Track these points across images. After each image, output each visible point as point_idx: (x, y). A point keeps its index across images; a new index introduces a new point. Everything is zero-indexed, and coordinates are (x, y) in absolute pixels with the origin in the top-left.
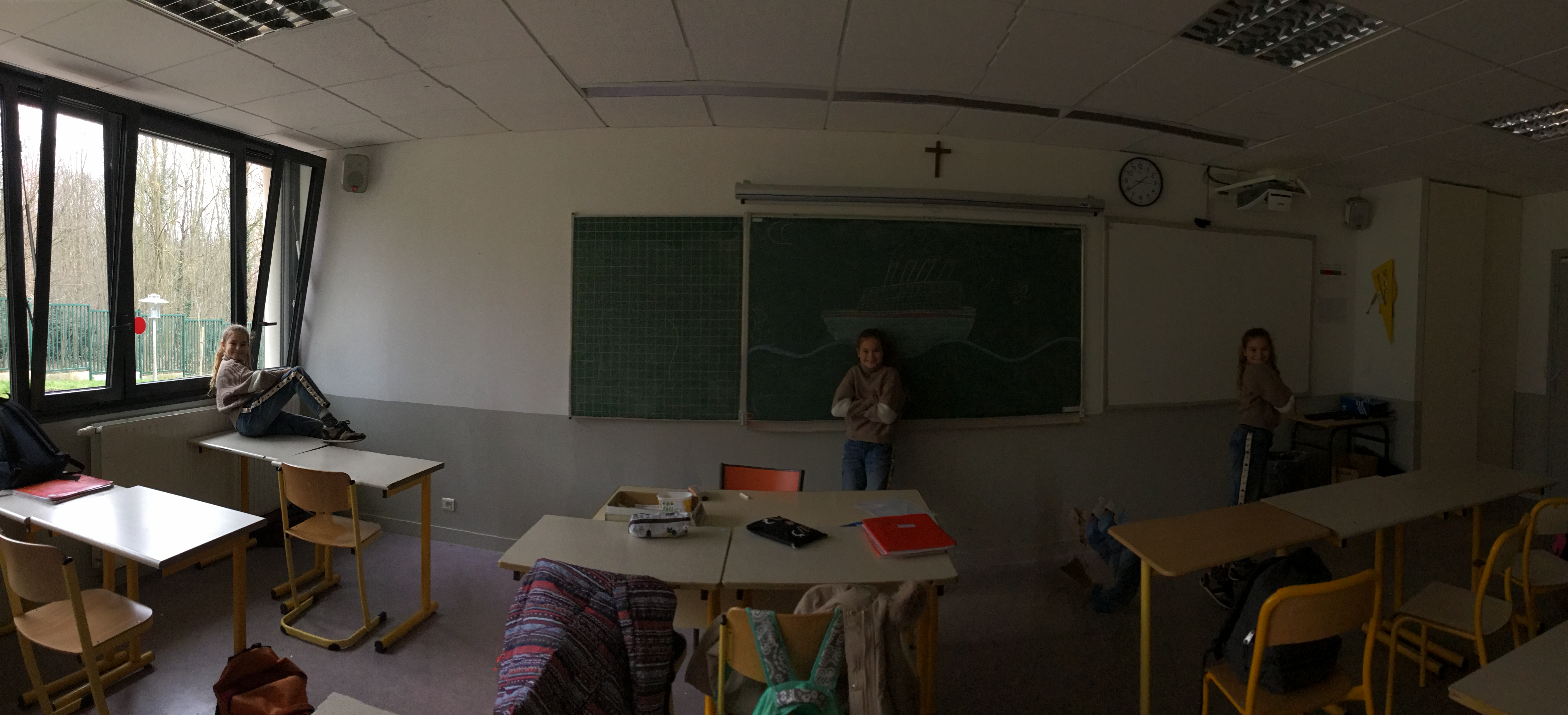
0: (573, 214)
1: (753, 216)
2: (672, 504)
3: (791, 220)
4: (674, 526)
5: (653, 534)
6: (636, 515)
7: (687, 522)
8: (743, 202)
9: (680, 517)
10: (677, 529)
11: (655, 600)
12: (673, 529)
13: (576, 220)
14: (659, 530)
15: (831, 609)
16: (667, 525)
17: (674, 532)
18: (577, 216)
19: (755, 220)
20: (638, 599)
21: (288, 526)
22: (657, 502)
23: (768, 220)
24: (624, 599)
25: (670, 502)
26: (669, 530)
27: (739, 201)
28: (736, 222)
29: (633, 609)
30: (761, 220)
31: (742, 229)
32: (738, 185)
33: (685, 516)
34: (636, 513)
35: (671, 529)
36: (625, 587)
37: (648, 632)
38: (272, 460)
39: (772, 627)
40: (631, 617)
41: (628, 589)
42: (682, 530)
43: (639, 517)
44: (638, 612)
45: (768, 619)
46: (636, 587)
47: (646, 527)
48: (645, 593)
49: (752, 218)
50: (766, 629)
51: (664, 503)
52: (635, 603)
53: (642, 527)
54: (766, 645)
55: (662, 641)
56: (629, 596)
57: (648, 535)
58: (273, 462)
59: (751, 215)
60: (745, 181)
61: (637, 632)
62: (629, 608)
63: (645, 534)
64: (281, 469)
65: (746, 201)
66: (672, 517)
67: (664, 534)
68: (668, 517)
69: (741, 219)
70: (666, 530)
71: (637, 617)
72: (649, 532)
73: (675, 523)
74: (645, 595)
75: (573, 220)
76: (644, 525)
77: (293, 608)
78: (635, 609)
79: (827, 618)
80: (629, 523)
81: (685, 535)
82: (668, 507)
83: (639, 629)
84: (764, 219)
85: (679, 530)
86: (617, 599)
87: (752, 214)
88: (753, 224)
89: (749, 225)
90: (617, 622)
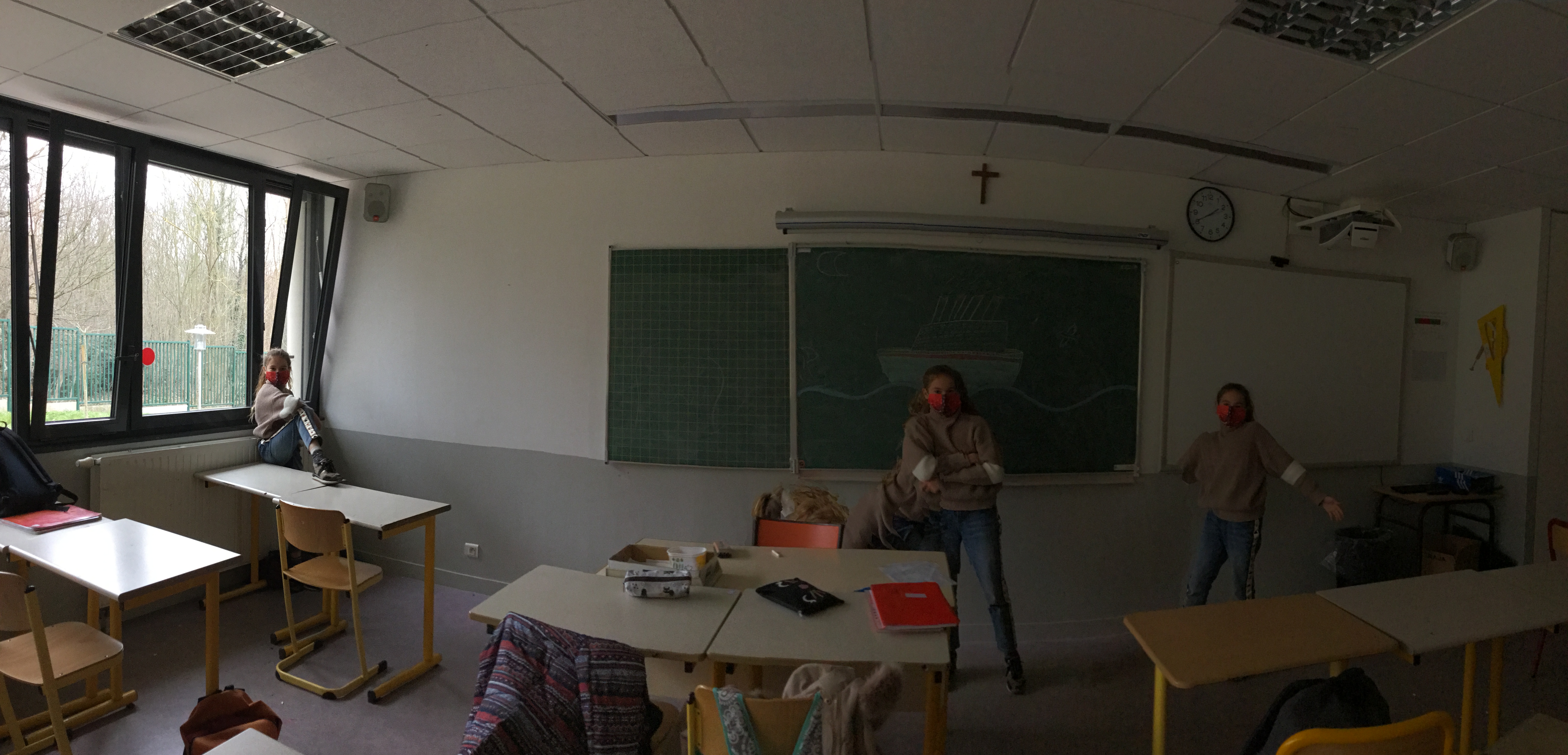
0: (609, 246)
1: (798, 247)
2: (682, 560)
3: (844, 249)
4: (671, 585)
5: (649, 593)
6: (631, 572)
7: (687, 582)
8: (785, 232)
9: (680, 575)
10: (674, 589)
11: (618, 672)
12: (671, 589)
13: (613, 253)
14: (656, 589)
15: (811, 694)
16: (663, 585)
17: (672, 593)
18: (613, 249)
19: (800, 251)
20: (599, 672)
21: (287, 567)
22: (666, 558)
23: (817, 250)
24: (585, 669)
25: (680, 559)
26: (666, 590)
27: (781, 231)
28: (780, 253)
29: (593, 682)
30: (807, 251)
31: (786, 262)
32: (779, 213)
33: (685, 575)
34: (632, 569)
35: (669, 588)
36: (588, 656)
37: (609, 709)
38: (275, 497)
39: (740, 712)
40: (590, 691)
41: (590, 659)
42: (679, 590)
43: (635, 573)
44: (598, 685)
45: (735, 703)
46: (599, 657)
47: (641, 585)
48: (608, 665)
49: (797, 249)
50: (733, 714)
51: (673, 560)
52: (596, 676)
53: (636, 585)
54: (733, 732)
55: (625, 719)
56: (591, 667)
57: (644, 595)
58: (274, 499)
59: (796, 246)
60: (787, 210)
61: (596, 709)
62: (589, 680)
63: (640, 594)
64: (279, 507)
65: (788, 231)
66: (670, 575)
67: (661, 594)
68: (666, 575)
69: (787, 250)
70: (663, 589)
71: (597, 692)
72: (644, 592)
73: (673, 583)
74: (607, 666)
75: (610, 253)
76: (638, 583)
77: (292, 653)
78: (595, 682)
79: (806, 704)
80: (624, 579)
81: (686, 596)
82: (678, 563)
83: (598, 705)
84: (811, 249)
85: (677, 590)
86: (578, 669)
87: (797, 244)
88: (798, 255)
89: (795, 256)
90: (577, 693)
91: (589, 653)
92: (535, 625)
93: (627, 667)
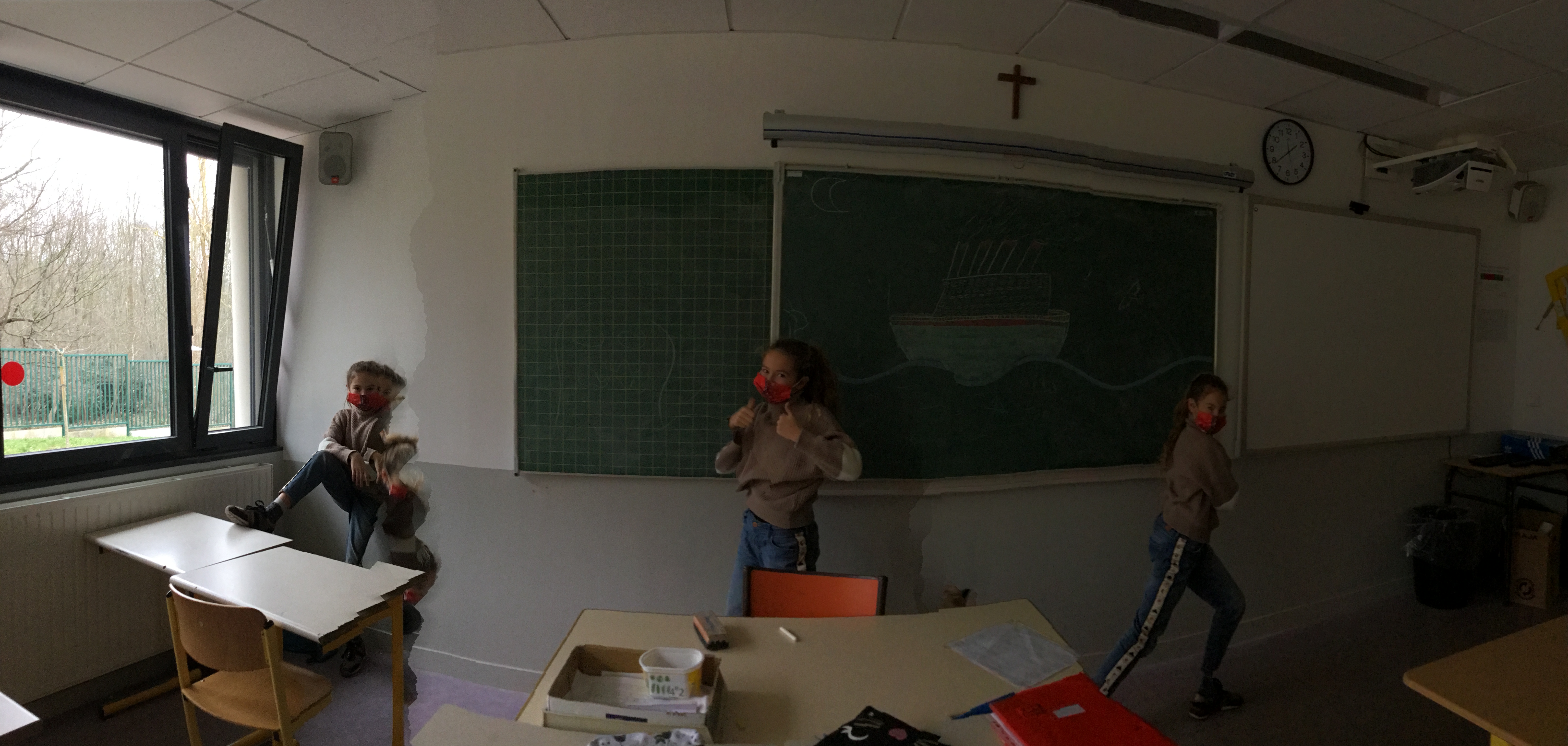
0: (515, 170)
1: (788, 168)
2: (667, 679)
3: (844, 175)
8: (774, 144)
13: (520, 179)
18: (521, 174)
19: (790, 174)
23: (811, 175)
25: (664, 676)
27: (769, 142)
28: (762, 176)
30: (800, 175)
31: (771, 188)
32: (767, 115)
49: (786, 171)
51: (650, 678)
59: (785, 167)
60: (778, 112)
65: (779, 143)
69: (770, 173)
75: (516, 179)
82: (661, 685)
84: (805, 172)
87: (786, 165)
88: (788, 180)
89: (782, 182)
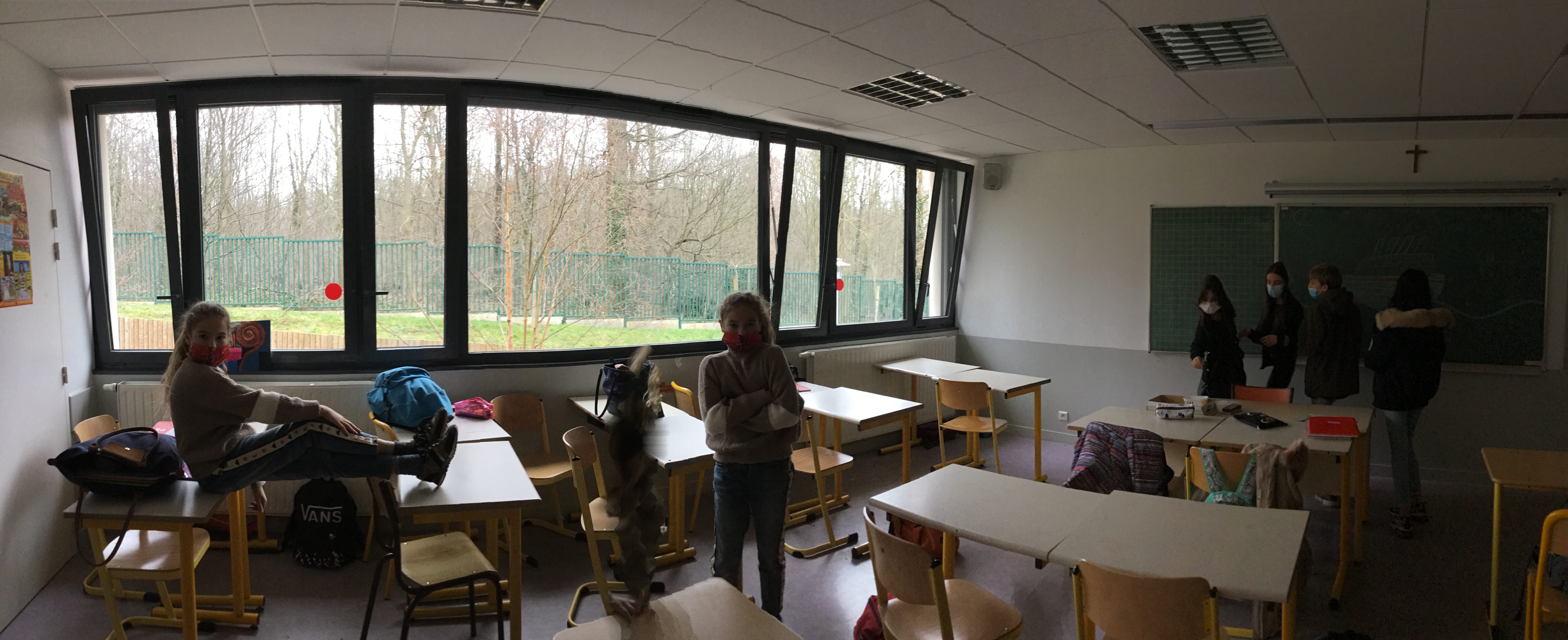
0: (1150, 206)
1: (1282, 206)
2: (1192, 401)
3: (1310, 208)
4: (1183, 412)
5: (1170, 416)
6: (1161, 406)
7: (1192, 410)
8: (1271, 197)
9: (1188, 406)
11: (1148, 444)
14: (1174, 414)
16: (1178, 411)
17: (1183, 416)
18: (1153, 208)
19: (1282, 209)
20: (1138, 444)
21: (942, 422)
23: (1293, 209)
24: (1131, 444)
26: (1180, 414)
28: (1268, 210)
29: (1135, 449)
30: (1286, 209)
31: (1273, 215)
32: (1267, 185)
33: (1191, 406)
36: (1132, 437)
37: (1143, 462)
39: (1213, 458)
40: (1133, 454)
41: (1133, 439)
42: (1188, 414)
44: (1138, 451)
46: (1138, 437)
47: (1165, 412)
48: (1143, 442)
49: (1279, 208)
50: (1209, 460)
51: (1186, 401)
52: (1137, 446)
53: (1163, 412)
54: (1209, 467)
56: (1134, 442)
57: (1167, 417)
58: (933, 377)
59: (1279, 205)
60: (1271, 182)
61: (1136, 462)
62: (1133, 449)
63: (1164, 416)
64: (938, 381)
65: (1274, 196)
66: (1184, 407)
67: (1177, 416)
69: (1272, 208)
70: (1178, 414)
71: (1137, 454)
72: (1167, 415)
73: (1184, 410)
75: (1151, 210)
76: (1164, 410)
78: (1137, 449)
79: (1248, 457)
80: (1156, 409)
81: (1193, 417)
83: (1138, 461)
84: (1289, 208)
85: (1186, 414)
86: (1127, 444)
88: (1281, 211)
89: (1279, 212)
90: (1126, 455)
91: (1133, 435)
92: (1104, 426)
93: (1153, 442)
